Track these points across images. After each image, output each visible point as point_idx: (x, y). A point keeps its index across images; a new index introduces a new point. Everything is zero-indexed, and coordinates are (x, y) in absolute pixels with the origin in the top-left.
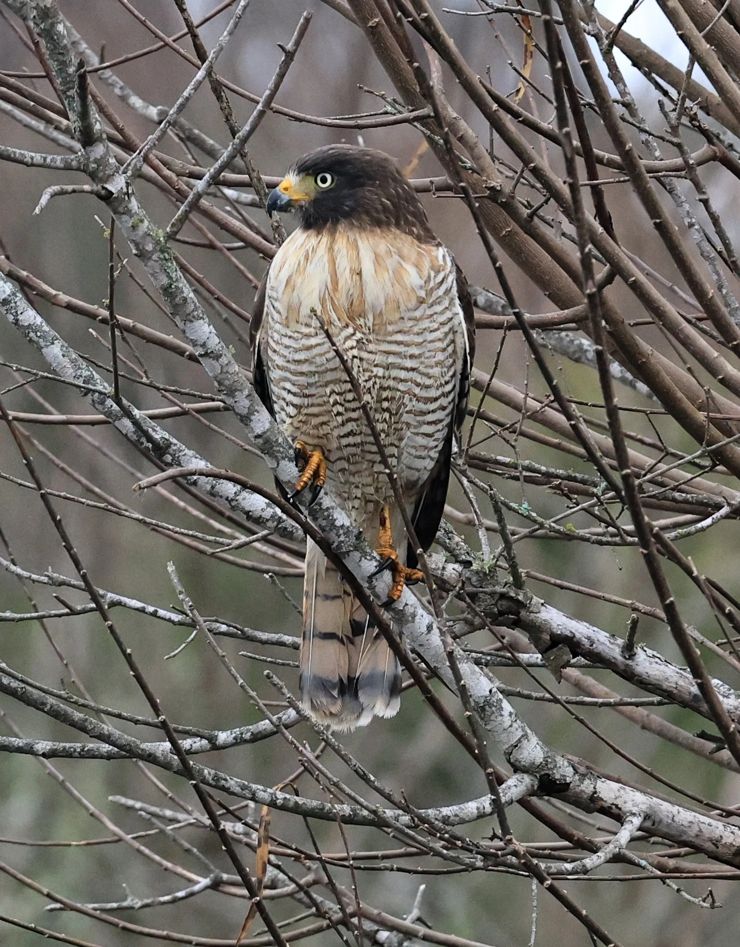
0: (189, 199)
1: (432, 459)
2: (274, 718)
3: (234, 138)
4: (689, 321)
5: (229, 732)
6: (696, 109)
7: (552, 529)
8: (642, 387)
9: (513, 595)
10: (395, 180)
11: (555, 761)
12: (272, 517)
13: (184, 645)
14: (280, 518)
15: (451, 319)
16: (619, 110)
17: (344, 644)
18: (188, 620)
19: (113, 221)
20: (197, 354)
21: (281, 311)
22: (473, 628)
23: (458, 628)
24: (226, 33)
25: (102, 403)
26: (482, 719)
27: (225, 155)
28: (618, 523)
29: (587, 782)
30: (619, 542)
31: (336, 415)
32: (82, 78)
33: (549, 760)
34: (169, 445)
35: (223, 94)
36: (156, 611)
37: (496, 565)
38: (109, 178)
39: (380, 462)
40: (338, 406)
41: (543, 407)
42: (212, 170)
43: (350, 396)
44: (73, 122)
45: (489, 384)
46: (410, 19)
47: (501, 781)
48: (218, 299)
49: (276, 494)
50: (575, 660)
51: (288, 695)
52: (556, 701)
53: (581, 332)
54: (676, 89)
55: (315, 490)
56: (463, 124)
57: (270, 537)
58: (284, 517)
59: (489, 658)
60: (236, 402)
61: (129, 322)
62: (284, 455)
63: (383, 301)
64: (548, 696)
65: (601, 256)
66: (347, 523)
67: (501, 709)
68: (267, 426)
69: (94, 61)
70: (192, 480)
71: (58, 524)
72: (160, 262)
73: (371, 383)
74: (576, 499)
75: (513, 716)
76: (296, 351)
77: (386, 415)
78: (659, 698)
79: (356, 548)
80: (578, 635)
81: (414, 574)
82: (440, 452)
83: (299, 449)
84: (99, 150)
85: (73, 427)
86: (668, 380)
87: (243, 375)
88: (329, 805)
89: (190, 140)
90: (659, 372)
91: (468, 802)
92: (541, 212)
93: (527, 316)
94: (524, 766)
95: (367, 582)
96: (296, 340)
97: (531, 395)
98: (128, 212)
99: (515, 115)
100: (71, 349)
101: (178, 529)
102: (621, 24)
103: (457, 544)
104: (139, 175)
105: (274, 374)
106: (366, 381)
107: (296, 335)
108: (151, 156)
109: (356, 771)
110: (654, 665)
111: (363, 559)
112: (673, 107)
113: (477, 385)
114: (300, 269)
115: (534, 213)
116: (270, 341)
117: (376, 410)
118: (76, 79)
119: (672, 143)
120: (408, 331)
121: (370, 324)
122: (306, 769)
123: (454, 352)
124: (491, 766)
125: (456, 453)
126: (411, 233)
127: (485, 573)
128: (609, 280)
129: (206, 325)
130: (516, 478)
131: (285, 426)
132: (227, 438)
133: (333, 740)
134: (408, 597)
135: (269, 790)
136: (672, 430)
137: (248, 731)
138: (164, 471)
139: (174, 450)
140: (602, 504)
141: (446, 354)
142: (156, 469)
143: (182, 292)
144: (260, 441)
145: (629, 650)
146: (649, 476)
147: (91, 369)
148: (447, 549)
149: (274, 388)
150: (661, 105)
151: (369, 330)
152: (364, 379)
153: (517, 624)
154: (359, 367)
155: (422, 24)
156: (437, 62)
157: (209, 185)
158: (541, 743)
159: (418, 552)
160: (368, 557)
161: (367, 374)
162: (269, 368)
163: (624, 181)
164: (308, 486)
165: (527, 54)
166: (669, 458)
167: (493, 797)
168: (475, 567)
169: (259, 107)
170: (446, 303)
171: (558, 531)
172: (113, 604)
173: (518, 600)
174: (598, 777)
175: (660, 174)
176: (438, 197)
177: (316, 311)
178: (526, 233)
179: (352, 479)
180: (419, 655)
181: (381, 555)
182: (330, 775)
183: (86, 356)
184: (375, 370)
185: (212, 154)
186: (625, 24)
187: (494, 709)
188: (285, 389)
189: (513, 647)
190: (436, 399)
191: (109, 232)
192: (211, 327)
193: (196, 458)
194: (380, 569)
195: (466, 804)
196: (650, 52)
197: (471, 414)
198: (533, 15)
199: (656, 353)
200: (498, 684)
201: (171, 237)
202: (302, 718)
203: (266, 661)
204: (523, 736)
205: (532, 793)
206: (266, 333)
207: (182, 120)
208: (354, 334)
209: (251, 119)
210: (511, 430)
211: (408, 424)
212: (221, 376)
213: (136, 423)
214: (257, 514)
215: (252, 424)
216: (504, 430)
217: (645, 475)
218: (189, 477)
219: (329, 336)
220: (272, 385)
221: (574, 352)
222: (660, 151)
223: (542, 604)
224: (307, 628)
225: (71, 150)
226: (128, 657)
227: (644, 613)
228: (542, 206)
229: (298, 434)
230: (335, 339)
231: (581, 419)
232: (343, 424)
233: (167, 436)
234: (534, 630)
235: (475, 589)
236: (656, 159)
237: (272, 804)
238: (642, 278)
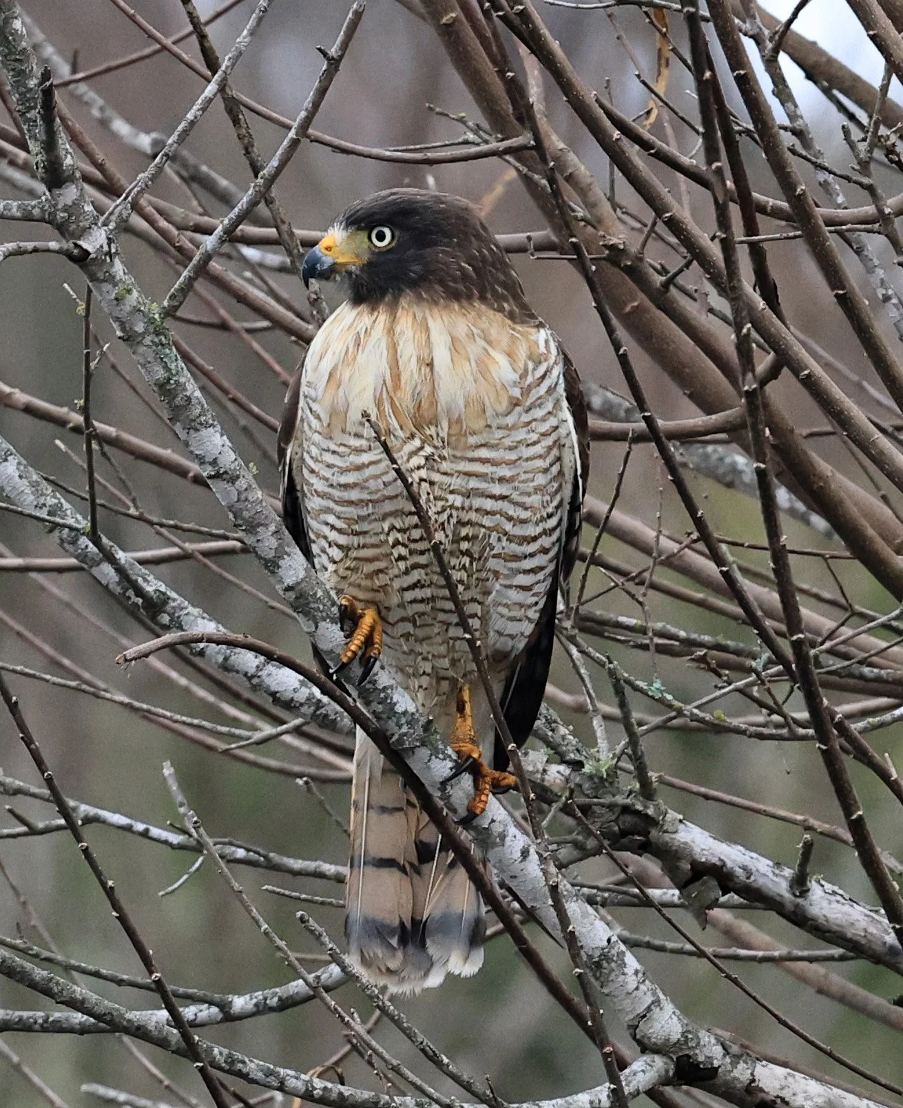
0: (194, 261)
1: (530, 620)
2: (311, 977)
3: (256, 177)
4: (883, 431)
5: (247, 997)
6: (893, 138)
7: (694, 718)
8: (819, 522)
9: (639, 807)
10: (478, 237)
11: (698, 1037)
12: (308, 699)
13: (185, 877)
14: (319, 701)
15: (556, 428)
16: (787, 139)
17: (407, 874)
18: (192, 842)
19: (90, 291)
20: (205, 474)
21: (322, 416)
22: (585, 853)
23: (565, 853)
24: (245, 32)
25: (74, 542)
26: (597, 979)
27: (245, 199)
28: (786, 708)
29: (741, 1066)
30: (787, 735)
31: (397, 560)
32: (48, 93)
33: (690, 1036)
34: (166, 600)
35: (241, 117)
36: (147, 830)
37: (616, 767)
38: (84, 232)
39: (457, 625)
40: (400, 547)
41: (682, 549)
42: (226, 221)
43: (416, 534)
44: (35, 154)
45: (607, 517)
46: (501, 13)
47: (623, 1065)
48: (234, 400)
49: (314, 668)
50: (727, 896)
51: (330, 946)
52: (701, 954)
53: (734, 445)
54: (866, 111)
55: (367, 663)
56: (572, 157)
57: (305, 728)
58: (325, 699)
59: (606, 895)
60: (258, 541)
61: (111, 431)
62: (324, 614)
63: (461, 403)
64: (689, 947)
65: (762, 341)
66: (412, 709)
67: (624, 965)
68: (302, 574)
69: (64, 71)
70: (198, 649)
71: (13, 708)
72: (154, 348)
73: (445, 516)
74: (726, 675)
75: (640, 975)
76: (343, 471)
77: (466, 560)
78: (841, 951)
79: (423, 744)
80: (729, 864)
81: (504, 779)
82: (542, 611)
83: (346, 606)
84: (70, 194)
85: (33, 575)
86: (854, 511)
87: (270, 505)
88: (387, 1097)
89: (195, 179)
90: (841, 502)
91: (577, 1093)
92: (680, 280)
93: (660, 423)
94: (655, 1044)
95: (439, 789)
96: (341, 455)
97: (665, 532)
98: (111, 279)
99: (645, 145)
100: (30, 469)
101: (178, 717)
102: (790, 21)
103: (563, 737)
104: (125, 228)
105: (312, 503)
106: (438, 513)
107: (342, 449)
108: (143, 202)
109: (423, 1050)
110: (835, 905)
111: (433, 757)
112: (862, 135)
113: (591, 518)
114: (348, 358)
115: (671, 281)
116: (306, 456)
117: (452, 553)
118: (39, 95)
119: (861, 184)
120: (497, 445)
121: (444, 434)
122: (354, 1047)
123: (561, 473)
124: (608, 1044)
125: (561, 612)
126: (501, 310)
127: (601, 778)
128: (773, 373)
129: (218, 435)
130: (645, 647)
131: (327, 574)
132: (246, 591)
133: (392, 1008)
134: (496, 811)
135: (303, 1076)
136: (859, 580)
137: (275, 994)
138: (159, 636)
139: (173, 608)
140: (763, 683)
141: (549, 476)
142: (146, 634)
143: (185, 389)
144: (291, 595)
145: (800, 884)
146: (828, 645)
147: (59, 496)
148: (549, 744)
149: (313, 523)
150: (846, 131)
151: (443, 442)
152: (434, 509)
153: (645, 848)
154: (428, 494)
155: (517, 21)
156: (536, 72)
157: (222, 241)
158: (678, 1012)
159: (510, 748)
160: (441, 756)
161: (440, 504)
162: (304, 495)
163: (795, 237)
164: (357, 657)
165: (661, 61)
166: (855, 619)
167: (612, 1086)
168: (587, 769)
169: (292, 134)
170: (549, 406)
171: (702, 721)
172: (88, 820)
173: (647, 815)
174: (758, 1059)
175: (844, 227)
176: (538, 258)
177: (369, 416)
178: (659, 308)
179: (419, 649)
180: (510, 890)
181: (458, 753)
182: (387, 1056)
183: (52, 478)
184: (451, 497)
185: (226, 200)
186: (796, 21)
187: (613, 965)
188: (327, 524)
189: (641, 880)
190: (535, 539)
191: (84, 307)
192: (225, 438)
193: (203, 618)
194: (458, 771)
195: (575, 1097)
196: (831, 61)
197: (583, 558)
198: (669, 8)
199: (839, 476)
200: (618, 930)
201: (169, 313)
202: (349, 977)
203: (299, 899)
204: (653, 1003)
205: (666, 1081)
206: (301, 445)
207: (185, 153)
208: (422, 448)
209: (280, 151)
210: (637, 581)
211: (496, 574)
212: (238, 506)
213: (120, 570)
214: (289, 695)
215: (281, 572)
216: (628, 580)
217: (822, 643)
218: (193, 645)
219: (387, 450)
220: (309, 519)
221: (724, 474)
222: (845, 196)
223: (681, 821)
224: (357, 853)
225: (32, 194)
226: (110, 892)
227: (821, 833)
228: (681, 271)
229: (344, 585)
230: (395, 456)
231: (735, 566)
232: (407, 572)
233: (163, 588)
234: (669, 856)
235: (587, 800)
236: (839, 206)
237: (308, 1096)
238: (818, 371)
